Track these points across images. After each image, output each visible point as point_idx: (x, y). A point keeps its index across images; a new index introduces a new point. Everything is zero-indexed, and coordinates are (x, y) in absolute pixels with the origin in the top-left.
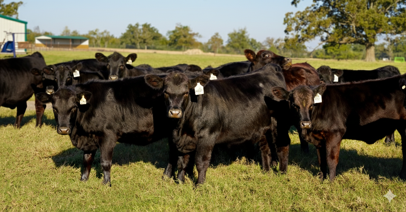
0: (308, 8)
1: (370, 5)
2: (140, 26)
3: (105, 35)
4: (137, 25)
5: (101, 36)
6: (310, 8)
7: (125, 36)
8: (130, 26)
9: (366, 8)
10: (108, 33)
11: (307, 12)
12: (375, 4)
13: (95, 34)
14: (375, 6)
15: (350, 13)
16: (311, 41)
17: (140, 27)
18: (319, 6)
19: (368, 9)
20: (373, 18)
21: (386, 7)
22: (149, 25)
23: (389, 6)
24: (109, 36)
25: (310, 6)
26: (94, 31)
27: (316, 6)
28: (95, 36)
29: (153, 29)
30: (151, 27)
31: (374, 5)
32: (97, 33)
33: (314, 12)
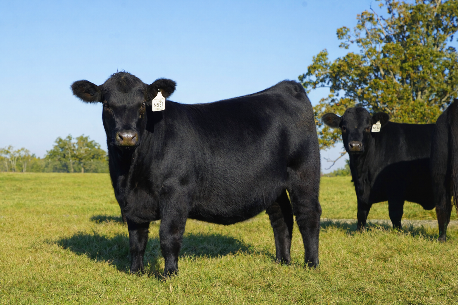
0: (323, 100)
1: (417, 96)
2: (74, 139)
3: (23, 153)
4: (70, 138)
5: (17, 155)
6: (326, 99)
7: (52, 155)
8: (58, 140)
9: (411, 99)
10: (27, 151)
11: (322, 106)
12: (425, 93)
13: (7, 152)
14: (424, 97)
15: (387, 107)
16: (329, 148)
17: (74, 141)
18: (339, 98)
19: (414, 100)
20: (421, 113)
21: (441, 97)
22: (86, 138)
23: (446, 95)
24: (29, 155)
25: (326, 97)
26: (7, 149)
27: (335, 97)
28: (8, 156)
29: (93, 143)
30: (89, 140)
31: (422, 94)
32: (11, 151)
33: (332, 106)
